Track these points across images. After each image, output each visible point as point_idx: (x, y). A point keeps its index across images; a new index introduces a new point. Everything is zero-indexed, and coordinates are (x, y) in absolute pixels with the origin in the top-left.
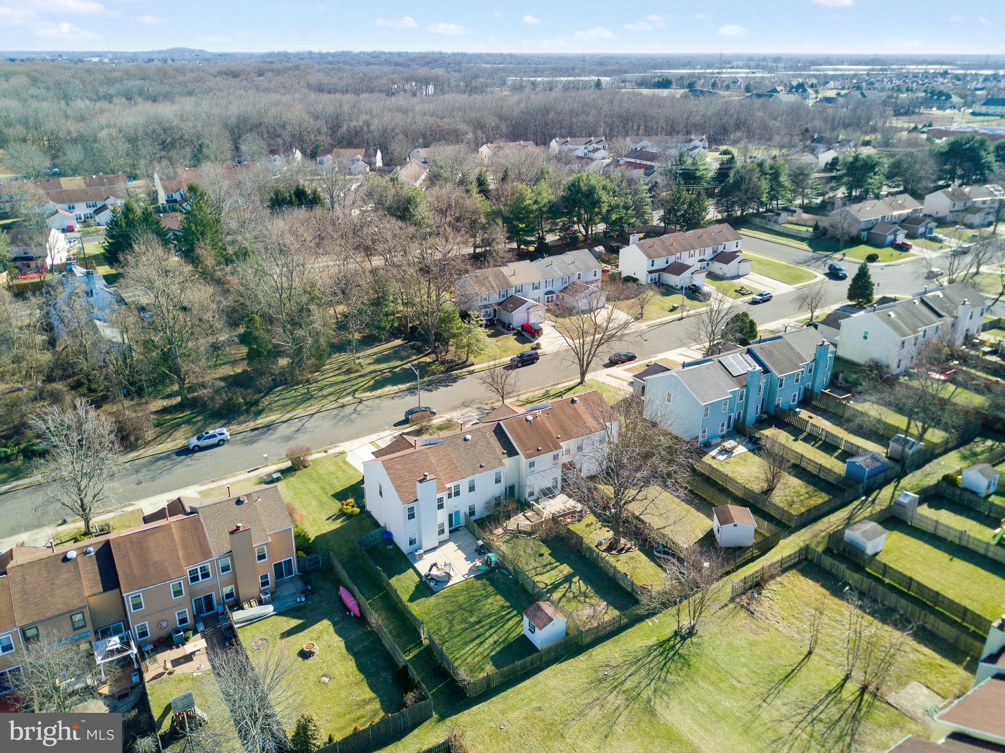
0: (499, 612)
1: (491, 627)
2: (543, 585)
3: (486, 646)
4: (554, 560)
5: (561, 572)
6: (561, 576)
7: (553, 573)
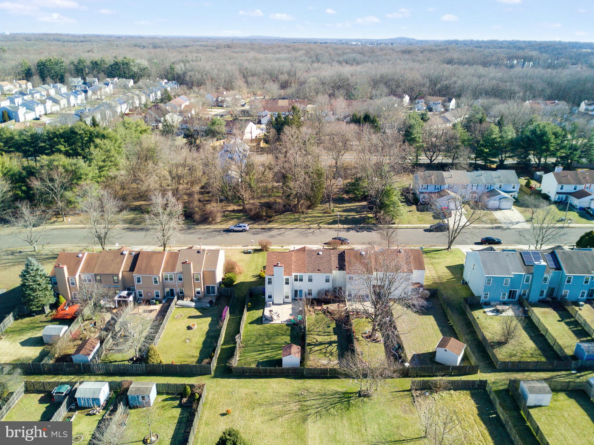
0: (282, 344)
2: (315, 341)
3: (261, 356)
4: (333, 332)
5: (330, 338)
6: (329, 340)
7: (326, 337)
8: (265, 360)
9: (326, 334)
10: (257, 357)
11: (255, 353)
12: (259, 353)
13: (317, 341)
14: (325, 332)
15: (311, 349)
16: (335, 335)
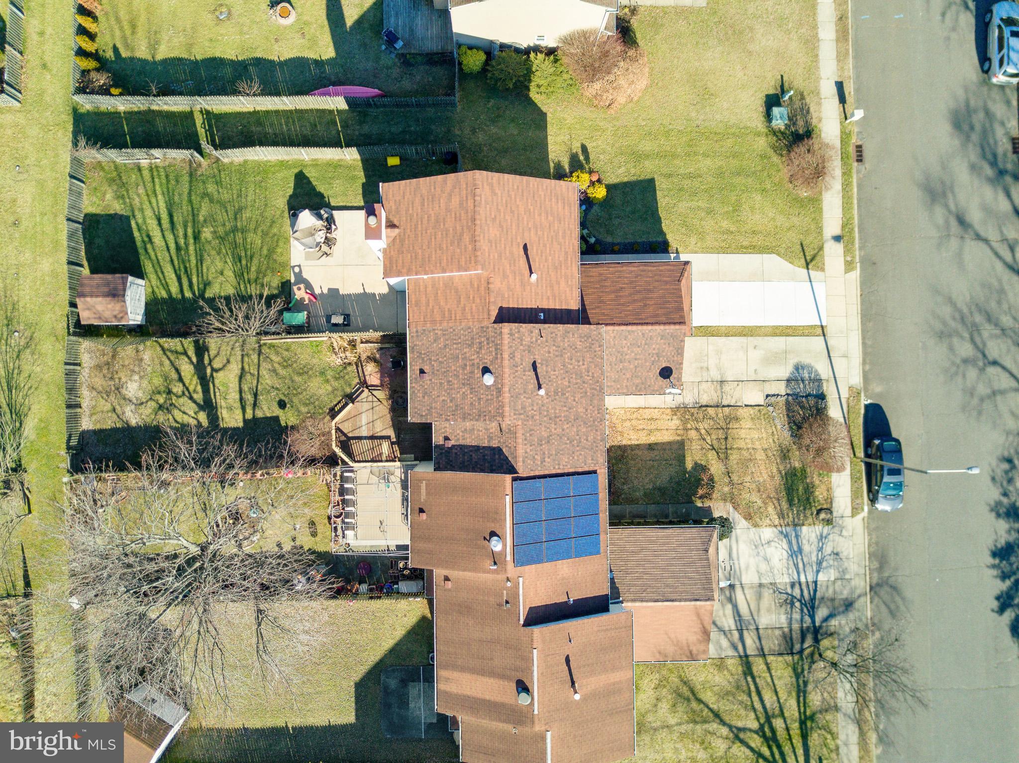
0: (200, 273)
1: (178, 248)
2: (217, 364)
3: (152, 224)
4: (259, 414)
5: (230, 409)
6: (221, 402)
7: (234, 396)
8: (136, 234)
9: (249, 398)
10: (149, 213)
11: (162, 205)
12: (165, 217)
13: (217, 371)
14: (256, 395)
15: (185, 353)
16: (245, 421)
